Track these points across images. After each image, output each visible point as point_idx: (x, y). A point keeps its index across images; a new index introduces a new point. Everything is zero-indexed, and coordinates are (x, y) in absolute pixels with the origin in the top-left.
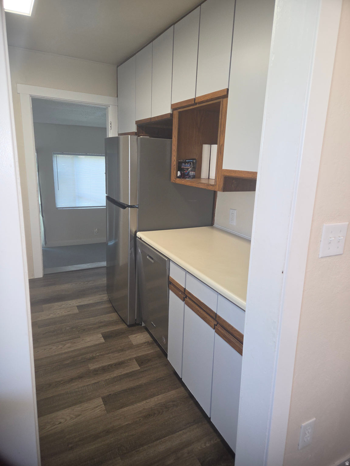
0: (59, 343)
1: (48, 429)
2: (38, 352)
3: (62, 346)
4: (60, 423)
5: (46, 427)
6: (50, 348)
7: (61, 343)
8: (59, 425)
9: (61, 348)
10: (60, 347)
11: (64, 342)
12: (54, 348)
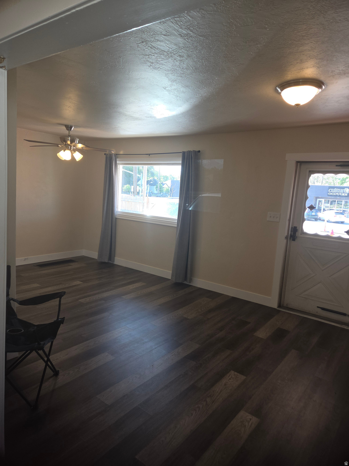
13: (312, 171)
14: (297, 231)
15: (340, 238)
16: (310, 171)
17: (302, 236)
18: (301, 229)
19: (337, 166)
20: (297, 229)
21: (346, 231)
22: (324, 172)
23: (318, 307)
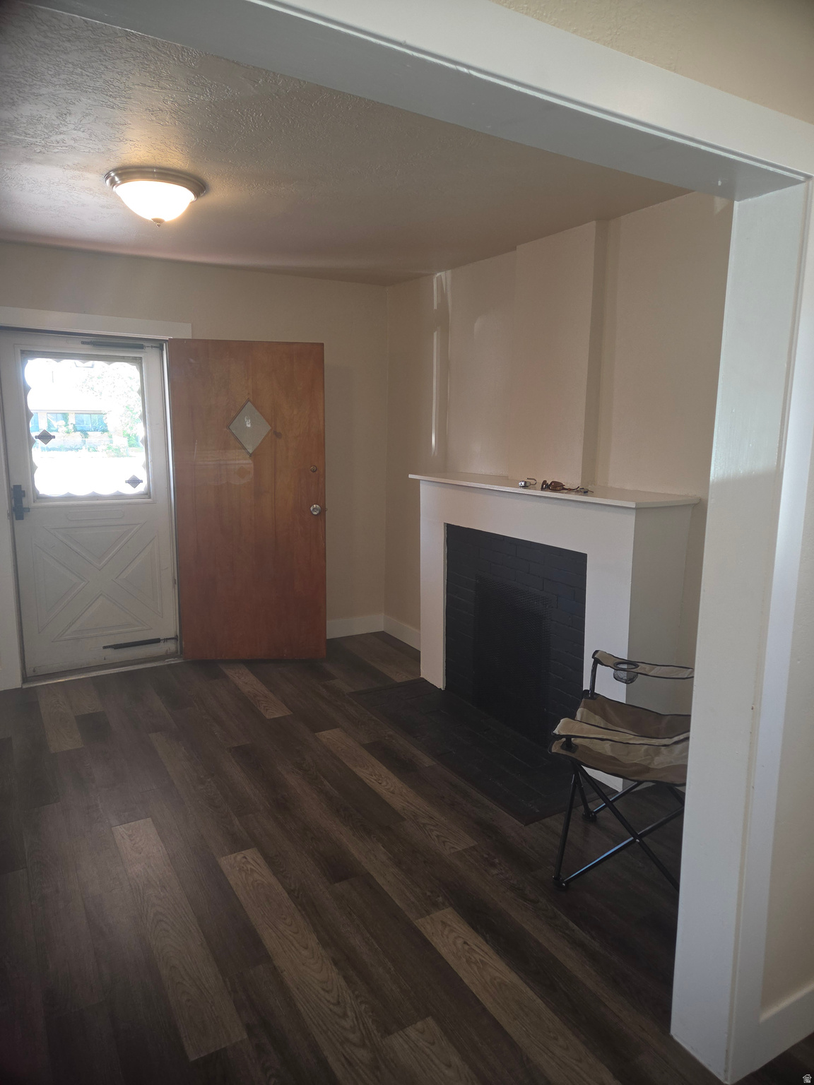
13: (29, 351)
14: (24, 496)
15: (119, 496)
16: (24, 351)
17: (36, 505)
18: (31, 487)
19: (83, 343)
20: (23, 490)
21: (128, 479)
22: (59, 356)
23: (105, 647)
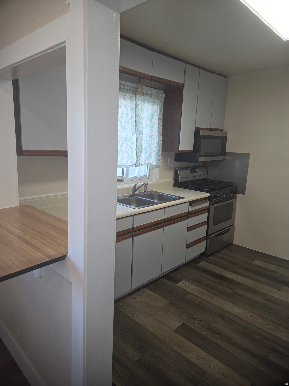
0: (267, 320)
1: (201, 362)
2: (246, 314)
3: (266, 324)
4: (210, 367)
5: (201, 360)
6: (256, 318)
7: (268, 321)
8: (208, 367)
9: (264, 325)
10: (264, 323)
11: (271, 323)
12: (259, 320)
